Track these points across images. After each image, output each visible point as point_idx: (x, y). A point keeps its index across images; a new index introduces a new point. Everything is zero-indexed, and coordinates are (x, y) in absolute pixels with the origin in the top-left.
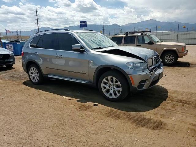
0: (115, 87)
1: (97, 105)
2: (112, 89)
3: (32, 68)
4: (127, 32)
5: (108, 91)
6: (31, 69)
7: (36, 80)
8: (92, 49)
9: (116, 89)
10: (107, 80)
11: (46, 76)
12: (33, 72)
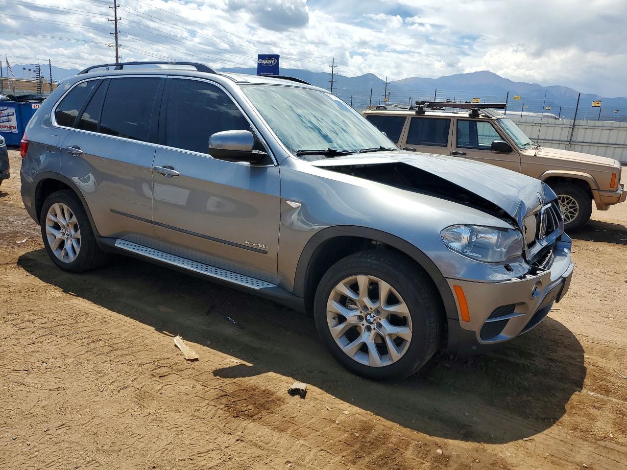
0: (383, 322)
1: (302, 394)
2: (369, 329)
3: (56, 206)
4: (423, 103)
5: (352, 334)
6: (54, 209)
7: (71, 254)
8: (301, 154)
9: (389, 329)
10: (354, 287)
11: (108, 242)
12: (61, 221)
